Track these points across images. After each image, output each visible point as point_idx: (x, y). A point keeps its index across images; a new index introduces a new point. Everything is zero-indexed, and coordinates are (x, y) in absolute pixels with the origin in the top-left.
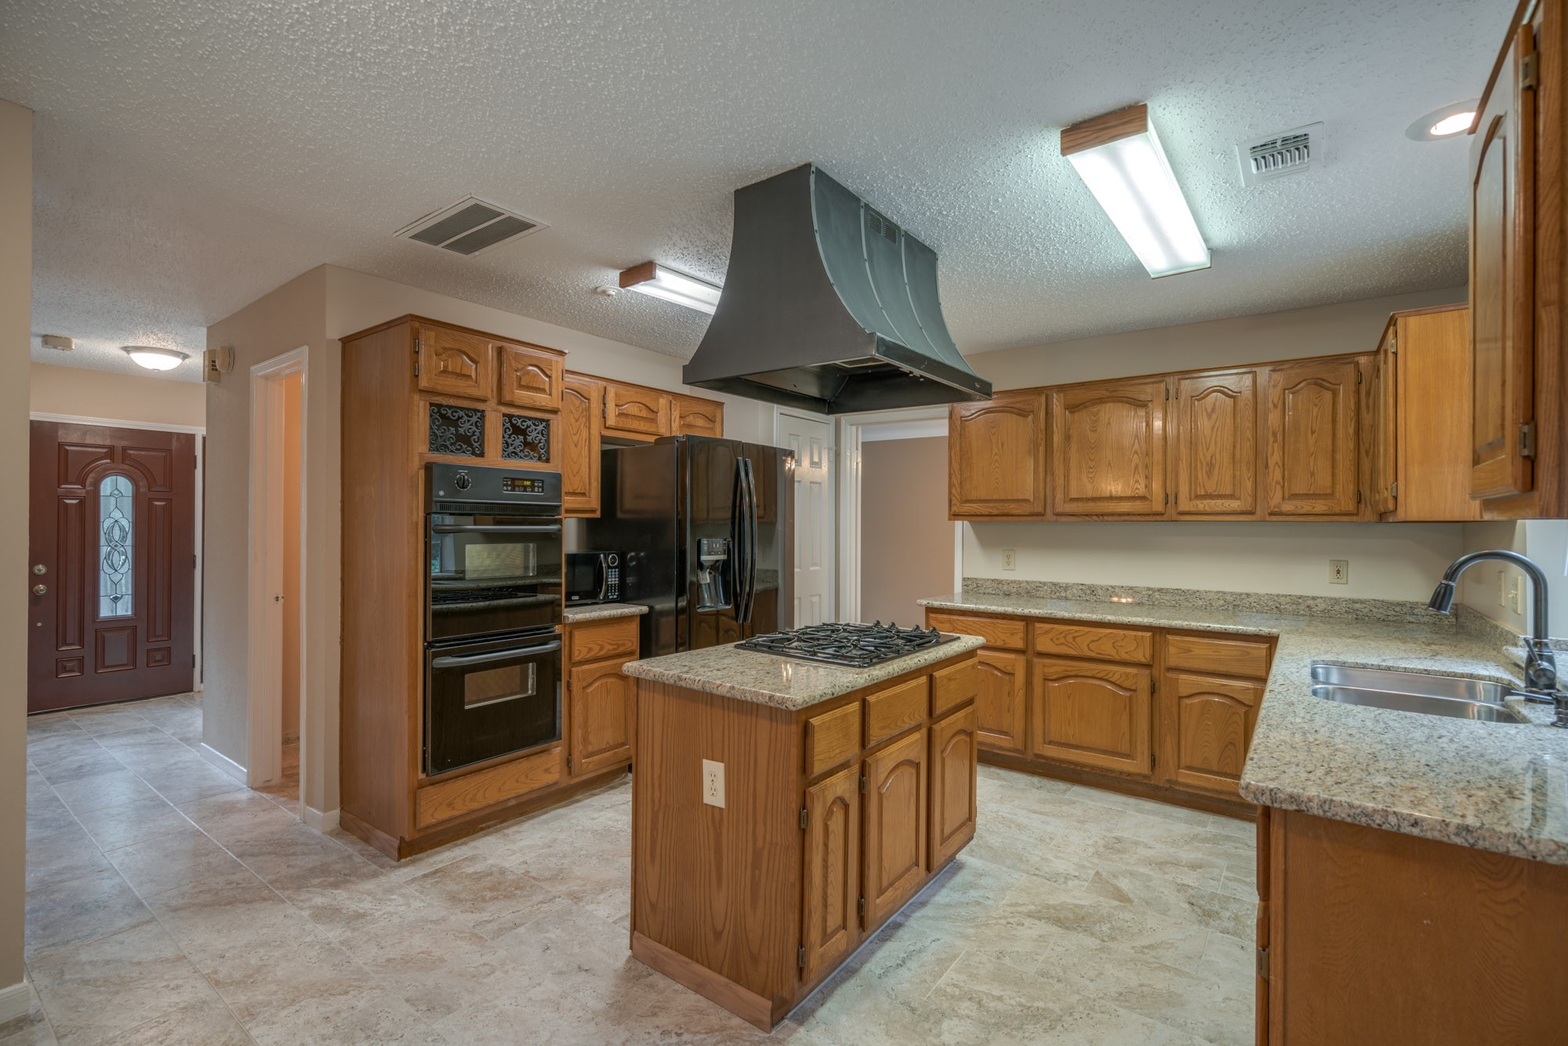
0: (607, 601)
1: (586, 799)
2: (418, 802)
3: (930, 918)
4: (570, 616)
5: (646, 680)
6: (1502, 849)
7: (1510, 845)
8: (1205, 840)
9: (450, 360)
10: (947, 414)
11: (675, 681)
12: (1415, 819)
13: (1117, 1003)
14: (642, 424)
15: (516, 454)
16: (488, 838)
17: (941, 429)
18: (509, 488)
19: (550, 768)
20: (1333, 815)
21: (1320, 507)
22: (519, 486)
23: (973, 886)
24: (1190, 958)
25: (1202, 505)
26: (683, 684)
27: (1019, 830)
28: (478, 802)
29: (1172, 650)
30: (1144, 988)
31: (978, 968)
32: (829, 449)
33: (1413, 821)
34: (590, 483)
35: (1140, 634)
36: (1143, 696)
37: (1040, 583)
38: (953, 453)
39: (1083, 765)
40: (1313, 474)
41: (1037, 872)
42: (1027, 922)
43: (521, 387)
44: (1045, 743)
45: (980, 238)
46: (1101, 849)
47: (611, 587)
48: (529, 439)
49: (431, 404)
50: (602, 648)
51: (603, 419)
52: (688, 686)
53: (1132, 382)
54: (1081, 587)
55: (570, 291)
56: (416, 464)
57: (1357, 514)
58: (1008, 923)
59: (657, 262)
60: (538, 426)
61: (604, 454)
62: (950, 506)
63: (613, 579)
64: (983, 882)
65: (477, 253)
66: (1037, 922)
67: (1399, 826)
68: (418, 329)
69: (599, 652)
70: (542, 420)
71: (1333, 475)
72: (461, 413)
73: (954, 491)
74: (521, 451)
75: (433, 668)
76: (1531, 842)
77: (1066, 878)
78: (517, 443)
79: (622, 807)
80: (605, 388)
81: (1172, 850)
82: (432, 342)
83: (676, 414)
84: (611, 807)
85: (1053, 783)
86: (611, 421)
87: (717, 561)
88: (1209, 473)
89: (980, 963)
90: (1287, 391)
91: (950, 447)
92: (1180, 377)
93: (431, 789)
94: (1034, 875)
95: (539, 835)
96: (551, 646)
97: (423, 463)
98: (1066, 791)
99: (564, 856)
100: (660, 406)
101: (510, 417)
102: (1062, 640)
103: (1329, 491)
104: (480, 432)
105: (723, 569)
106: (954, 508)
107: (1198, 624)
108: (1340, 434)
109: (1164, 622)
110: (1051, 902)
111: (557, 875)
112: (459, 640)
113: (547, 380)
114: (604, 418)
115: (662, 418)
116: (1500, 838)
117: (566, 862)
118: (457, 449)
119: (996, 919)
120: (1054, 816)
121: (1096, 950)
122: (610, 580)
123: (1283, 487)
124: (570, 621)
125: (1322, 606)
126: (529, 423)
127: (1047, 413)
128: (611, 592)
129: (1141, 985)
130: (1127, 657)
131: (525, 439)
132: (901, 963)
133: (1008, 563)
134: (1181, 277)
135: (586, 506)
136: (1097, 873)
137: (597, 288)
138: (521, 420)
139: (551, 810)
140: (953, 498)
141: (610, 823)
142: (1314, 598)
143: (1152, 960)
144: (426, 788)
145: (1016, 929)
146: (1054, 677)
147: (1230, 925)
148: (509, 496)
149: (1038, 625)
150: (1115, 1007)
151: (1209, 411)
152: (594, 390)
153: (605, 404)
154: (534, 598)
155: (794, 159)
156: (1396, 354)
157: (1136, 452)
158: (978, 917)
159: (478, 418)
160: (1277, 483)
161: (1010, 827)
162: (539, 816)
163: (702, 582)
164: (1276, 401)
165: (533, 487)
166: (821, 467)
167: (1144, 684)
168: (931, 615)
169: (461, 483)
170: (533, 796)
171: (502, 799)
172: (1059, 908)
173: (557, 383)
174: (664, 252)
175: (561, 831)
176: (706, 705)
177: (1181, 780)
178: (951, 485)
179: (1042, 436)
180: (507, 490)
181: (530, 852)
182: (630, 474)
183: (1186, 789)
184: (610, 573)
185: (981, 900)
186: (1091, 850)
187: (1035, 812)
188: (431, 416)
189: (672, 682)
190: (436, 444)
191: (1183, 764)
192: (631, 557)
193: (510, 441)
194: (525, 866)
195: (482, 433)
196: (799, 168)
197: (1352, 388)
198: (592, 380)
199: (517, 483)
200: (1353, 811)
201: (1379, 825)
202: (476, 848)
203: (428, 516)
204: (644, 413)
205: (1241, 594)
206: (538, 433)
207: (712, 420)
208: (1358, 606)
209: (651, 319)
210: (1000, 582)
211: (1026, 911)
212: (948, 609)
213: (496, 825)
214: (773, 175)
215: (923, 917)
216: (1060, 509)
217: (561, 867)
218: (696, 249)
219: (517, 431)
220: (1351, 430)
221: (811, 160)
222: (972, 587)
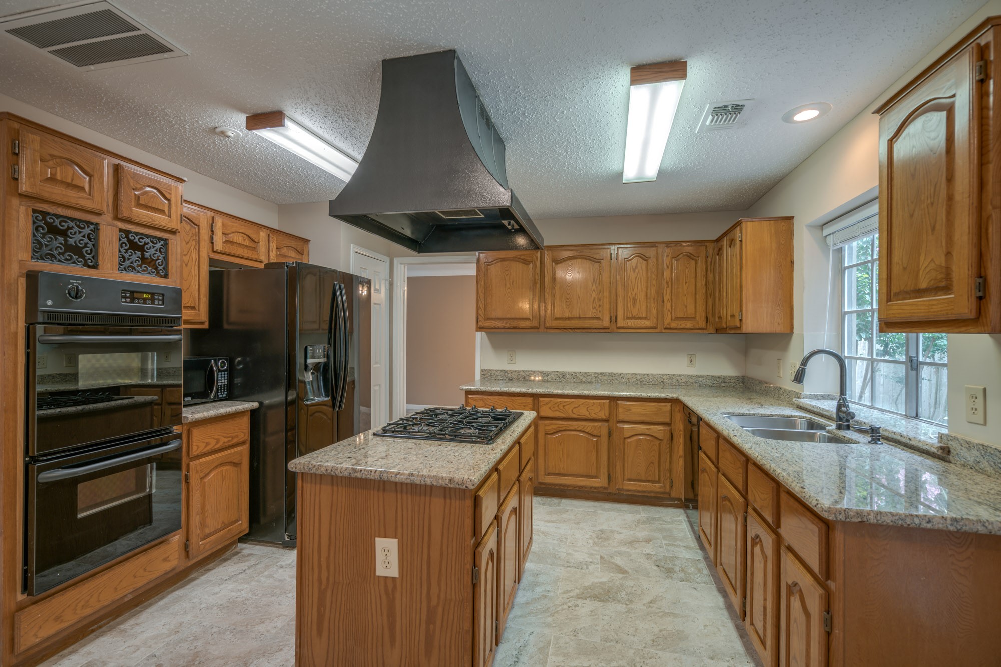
0: (217, 400)
1: (202, 575)
2: (16, 626)
3: (521, 617)
4: (189, 416)
5: (316, 475)
6: (975, 530)
7: (979, 528)
8: (644, 523)
9: (58, 169)
10: (475, 260)
11: (350, 474)
12: (929, 519)
13: (654, 648)
14: (246, 251)
15: (133, 268)
16: (102, 639)
17: (470, 271)
18: (128, 300)
19: (168, 557)
20: (883, 522)
21: (689, 325)
22: (138, 299)
23: (535, 585)
24: (675, 603)
25: (630, 323)
26: (359, 475)
27: (545, 536)
28: (92, 607)
29: (620, 410)
30: (663, 632)
31: (566, 648)
32: (386, 280)
33: (928, 520)
34: (199, 299)
35: (603, 402)
36: (604, 439)
37: (532, 372)
38: (479, 287)
39: (568, 486)
40: (686, 307)
41: (569, 565)
42: (579, 602)
43: (139, 205)
44: (545, 475)
45: (538, 139)
46: (596, 540)
47: (221, 388)
48: (147, 255)
49: (34, 211)
50: (218, 441)
51: (211, 245)
52: (364, 477)
53: (591, 248)
54: (556, 374)
55: (187, 127)
56: (14, 273)
57: (706, 329)
58: (569, 607)
59: (287, 114)
60: (156, 244)
61: (212, 274)
62: (477, 322)
63: (222, 380)
64: (541, 579)
65: (92, 67)
66: (585, 601)
67: (921, 524)
68: (18, 131)
69: (215, 445)
70: (160, 239)
71: (695, 307)
72: (71, 224)
73: (480, 312)
74: (138, 266)
75: (38, 483)
76: (989, 524)
77: (586, 565)
78: (134, 258)
79: (240, 576)
80: (213, 218)
81: (632, 533)
82: (37, 146)
83: (273, 246)
84: (229, 579)
85: (549, 499)
86: (219, 246)
87: (319, 363)
88: (634, 304)
89: (566, 644)
90: (673, 260)
91: (478, 282)
92: (618, 246)
93: (34, 609)
94: (568, 567)
95: (162, 623)
96: (172, 446)
97: (24, 272)
98: (559, 504)
99: (196, 639)
100: (261, 238)
101: (127, 233)
102: (556, 408)
103: (693, 316)
104: (93, 245)
105: (323, 370)
106: (480, 324)
107: (635, 394)
108: (699, 285)
109: (616, 394)
110: (586, 584)
111: (193, 661)
112: (69, 451)
113: (166, 202)
114: (212, 243)
115: (262, 248)
116: (974, 524)
117: (199, 644)
118: (66, 260)
119: (560, 606)
120: (560, 522)
121: (626, 612)
122: (219, 382)
123: (671, 313)
124: (190, 420)
125: (684, 380)
126: (147, 241)
127: (541, 263)
128: (221, 392)
129: (661, 631)
130: (594, 416)
131: (143, 255)
132: (516, 660)
133: (511, 360)
134: (640, 185)
135: (196, 319)
136: (601, 557)
137: (216, 128)
138: (139, 237)
139: (168, 594)
140: (480, 317)
141: (234, 594)
142: (680, 376)
143: (657, 611)
144: (26, 610)
145: (575, 611)
146: (552, 432)
147: (681, 575)
148: (126, 307)
149: (541, 399)
150: (655, 652)
151: (634, 268)
152: (203, 219)
153: (212, 232)
154: (130, 401)
155: (444, 43)
156: (741, 242)
157: (594, 291)
158: (549, 608)
159: (91, 231)
160: (669, 311)
161: (539, 536)
162: (156, 602)
163: (307, 380)
164: (668, 264)
165: (153, 301)
166: (380, 293)
167: (604, 432)
168: (470, 396)
169: (73, 294)
170: (151, 586)
171: (118, 597)
172: (592, 587)
173: (177, 207)
174: (296, 104)
175: (185, 613)
176: (378, 490)
177: (625, 488)
178: (478, 309)
179: (538, 278)
180: (126, 302)
181: (155, 643)
182: (235, 293)
183: (627, 493)
184: (220, 376)
185: (545, 594)
186: (591, 542)
187: (549, 522)
188: (34, 223)
189: (346, 474)
190: (38, 251)
191: (626, 478)
192: (239, 361)
193: (126, 256)
194: (154, 660)
195: (96, 246)
196: (444, 52)
197: (704, 260)
198: (202, 210)
199: (136, 295)
200: (895, 518)
201: (909, 525)
202: (89, 653)
203: (31, 326)
204: (247, 243)
205: (644, 375)
206: (156, 251)
207: (301, 253)
208: (700, 379)
209: (258, 165)
210: (506, 372)
211: (575, 595)
212: (481, 392)
213: (108, 623)
214: (420, 54)
215: (515, 617)
216: (547, 325)
217: (196, 650)
218: (326, 107)
219: (134, 246)
220: (704, 283)
221: (456, 47)
222: (487, 375)
